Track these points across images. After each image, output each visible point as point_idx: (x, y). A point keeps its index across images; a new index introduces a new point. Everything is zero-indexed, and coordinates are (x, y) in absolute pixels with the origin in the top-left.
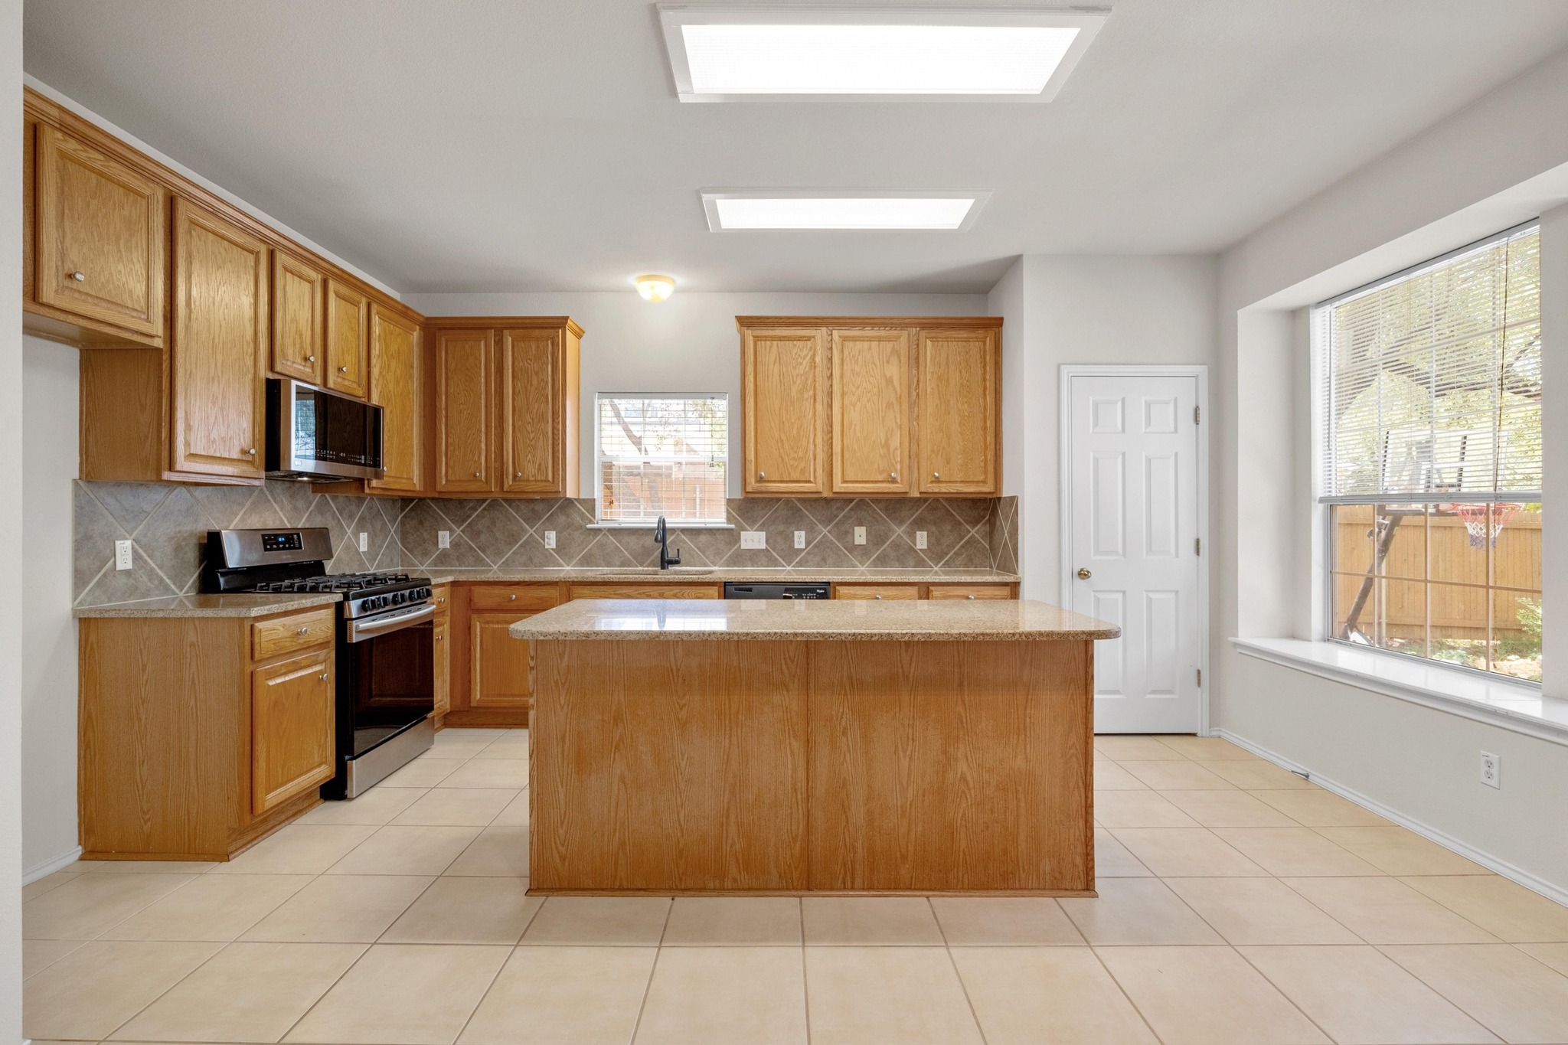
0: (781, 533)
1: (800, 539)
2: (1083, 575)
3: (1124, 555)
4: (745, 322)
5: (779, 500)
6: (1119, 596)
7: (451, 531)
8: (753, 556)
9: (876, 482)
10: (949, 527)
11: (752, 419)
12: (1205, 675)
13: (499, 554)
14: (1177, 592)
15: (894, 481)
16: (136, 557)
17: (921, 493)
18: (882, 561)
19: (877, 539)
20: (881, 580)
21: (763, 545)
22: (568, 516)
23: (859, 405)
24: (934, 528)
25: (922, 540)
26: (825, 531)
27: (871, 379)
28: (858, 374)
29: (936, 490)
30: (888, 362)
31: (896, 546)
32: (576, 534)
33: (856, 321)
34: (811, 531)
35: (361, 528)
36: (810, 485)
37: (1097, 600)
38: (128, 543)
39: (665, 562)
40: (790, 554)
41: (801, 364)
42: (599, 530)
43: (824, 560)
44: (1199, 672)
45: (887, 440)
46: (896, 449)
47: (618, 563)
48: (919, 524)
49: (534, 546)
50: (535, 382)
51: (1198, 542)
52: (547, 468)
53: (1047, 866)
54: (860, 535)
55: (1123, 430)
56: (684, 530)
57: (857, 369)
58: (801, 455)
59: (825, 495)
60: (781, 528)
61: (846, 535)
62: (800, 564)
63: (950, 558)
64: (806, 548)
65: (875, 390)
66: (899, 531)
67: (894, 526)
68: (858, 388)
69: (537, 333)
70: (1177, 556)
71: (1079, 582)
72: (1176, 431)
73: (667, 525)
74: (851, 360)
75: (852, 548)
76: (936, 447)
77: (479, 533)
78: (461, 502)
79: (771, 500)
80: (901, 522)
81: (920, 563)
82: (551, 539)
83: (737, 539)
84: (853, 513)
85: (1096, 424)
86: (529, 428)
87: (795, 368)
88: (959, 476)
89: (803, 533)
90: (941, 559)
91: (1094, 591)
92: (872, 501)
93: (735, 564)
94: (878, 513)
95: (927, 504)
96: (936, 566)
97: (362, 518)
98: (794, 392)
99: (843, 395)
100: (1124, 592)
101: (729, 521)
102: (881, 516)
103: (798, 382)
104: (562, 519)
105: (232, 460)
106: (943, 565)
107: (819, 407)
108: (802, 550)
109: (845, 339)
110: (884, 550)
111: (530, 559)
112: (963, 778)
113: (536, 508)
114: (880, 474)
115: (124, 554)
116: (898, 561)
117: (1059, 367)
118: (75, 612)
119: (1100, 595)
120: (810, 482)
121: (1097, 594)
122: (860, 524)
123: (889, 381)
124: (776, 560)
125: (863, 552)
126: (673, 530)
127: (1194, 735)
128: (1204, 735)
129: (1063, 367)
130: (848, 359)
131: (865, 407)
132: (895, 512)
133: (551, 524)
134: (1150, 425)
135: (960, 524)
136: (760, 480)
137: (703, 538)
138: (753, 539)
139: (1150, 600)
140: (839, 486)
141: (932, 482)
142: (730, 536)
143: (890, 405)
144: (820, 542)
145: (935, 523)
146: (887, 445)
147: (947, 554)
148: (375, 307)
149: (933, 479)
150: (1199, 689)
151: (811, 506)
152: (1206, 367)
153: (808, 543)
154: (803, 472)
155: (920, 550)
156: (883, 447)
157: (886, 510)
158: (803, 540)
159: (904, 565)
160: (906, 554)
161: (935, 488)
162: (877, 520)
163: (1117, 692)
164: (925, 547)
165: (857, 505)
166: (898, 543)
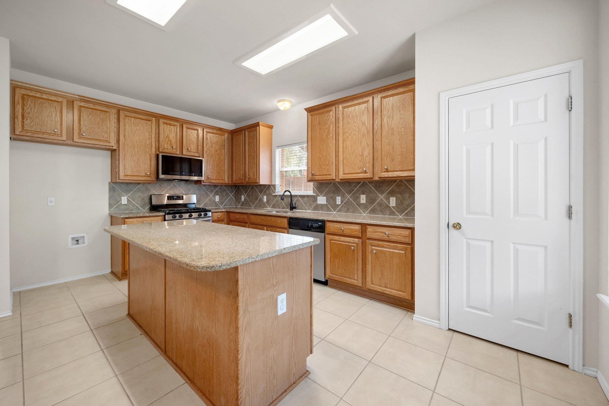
0: (331, 197)
1: (339, 200)
2: (457, 226)
3: (492, 215)
4: (309, 110)
6: (488, 245)
7: (244, 196)
8: (322, 207)
9: (358, 173)
10: (408, 195)
13: (254, 203)
14: (546, 247)
15: (365, 172)
16: (128, 201)
17: (379, 178)
18: (373, 211)
19: (371, 201)
20: (343, 221)
21: (325, 203)
22: (269, 190)
23: (350, 137)
24: (399, 196)
25: (393, 202)
26: (349, 197)
27: (355, 124)
28: (350, 123)
29: (386, 176)
30: (363, 114)
31: (380, 204)
32: (271, 197)
33: (348, 98)
34: (343, 197)
36: (331, 176)
37: (468, 245)
38: (126, 198)
39: (292, 208)
40: (335, 206)
41: (327, 123)
42: (277, 196)
43: (348, 210)
44: (571, 316)
45: (362, 152)
46: (367, 156)
47: (281, 208)
48: (392, 193)
49: (261, 200)
50: (252, 146)
51: (570, 208)
54: (363, 199)
55: (492, 127)
56: (300, 196)
57: (349, 120)
58: (327, 163)
59: (337, 180)
60: (332, 195)
61: (357, 199)
62: (339, 211)
63: (408, 211)
64: (341, 204)
65: (357, 129)
66: (381, 197)
67: (379, 194)
68: (349, 130)
69: (253, 129)
70: (546, 218)
71: (454, 232)
72: (546, 120)
73: (292, 194)
74: (347, 117)
75: (360, 205)
76: (386, 153)
77: (250, 196)
78: (246, 186)
79: (328, 183)
80: (382, 193)
81: (392, 213)
82: (265, 199)
83: (316, 200)
84: (360, 188)
86: (251, 162)
87: (325, 126)
88: (399, 168)
89: (340, 198)
90: (403, 212)
91: (466, 239)
92: (369, 182)
93: (316, 210)
94: (371, 188)
95: (396, 183)
96: (401, 216)
97: (217, 191)
98: (324, 136)
99: (344, 133)
100: (492, 242)
101: (314, 193)
102: (373, 190)
103: (326, 132)
104: (268, 192)
105: (142, 176)
106: (405, 215)
107: (334, 141)
108: (339, 205)
109: (344, 108)
110: (374, 206)
111: (260, 205)
113: (262, 188)
114: (359, 170)
115: (124, 200)
116: (381, 211)
117: (439, 94)
118: (109, 214)
119: (472, 242)
121: (469, 241)
122: (363, 194)
123: (364, 124)
124: (330, 209)
125: (365, 207)
126: (296, 196)
128: (577, 370)
129: (441, 94)
130: (346, 117)
131: (353, 138)
132: (379, 188)
133: (265, 194)
134: (518, 120)
136: (313, 175)
137: (306, 199)
138: (322, 200)
139: (516, 251)
140: (341, 176)
141: (384, 172)
142: (314, 198)
143: (364, 135)
144: (347, 202)
145: (400, 193)
146: (362, 155)
147: (406, 209)
148: (204, 130)
149: (385, 170)
150: (571, 331)
151: (343, 185)
152: (582, 62)
153: (342, 202)
154: (328, 170)
155: (392, 207)
156: (360, 156)
157: (375, 187)
158: (340, 200)
159: (383, 214)
160: (384, 209)
161: (385, 175)
162: (371, 192)
163: (485, 311)
164: (394, 205)
165: (362, 185)
166: (381, 203)
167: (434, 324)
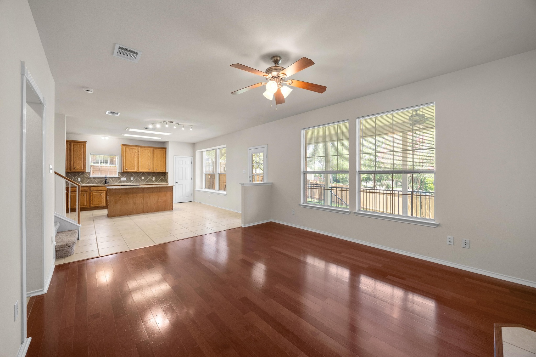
0: (129, 178)
1: (132, 179)
2: (177, 182)
3: (182, 180)
4: (124, 145)
5: (128, 173)
8: (123, 182)
9: (146, 170)
11: (125, 159)
12: (192, 194)
14: (189, 184)
15: (149, 170)
17: (154, 172)
18: (147, 182)
19: (146, 178)
21: (125, 180)
22: (83, 175)
23: (144, 159)
25: (154, 178)
26: (137, 177)
27: (146, 155)
28: (144, 154)
30: (148, 153)
31: (149, 179)
32: (85, 178)
33: (143, 146)
34: (134, 177)
36: (135, 170)
39: (106, 183)
40: (131, 181)
41: (134, 152)
42: (91, 178)
43: (137, 182)
46: (150, 165)
47: (96, 183)
48: (153, 176)
50: (79, 152)
51: (192, 178)
52: (82, 167)
53: (168, 208)
54: (143, 178)
55: (182, 164)
56: (109, 178)
58: (133, 166)
59: (138, 172)
60: (129, 177)
61: (141, 178)
62: (132, 183)
63: (158, 181)
65: (147, 157)
66: (150, 177)
68: (144, 156)
69: (79, 143)
70: (189, 180)
71: (177, 183)
72: (189, 164)
74: (142, 152)
75: (142, 180)
76: (156, 165)
80: (150, 176)
81: (153, 182)
82: (79, 180)
84: (142, 175)
85: (179, 163)
86: (78, 160)
87: (132, 153)
88: (160, 169)
92: (145, 173)
93: (120, 183)
94: (146, 175)
96: (156, 182)
98: (132, 157)
99: (141, 157)
100: (182, 185)
101: (119, 176)
103: (133, 155)
104: (82, 176)
107: (137, 159)
108: (133, 181)
109: (141, 149)
110: (147, 180)
112: (160, 201)
113: (76, 174)
119: (179, 185)
123: (149, 155)
124: (128, 182)
125: (144, 180)
127: (191, 202)
129: (174, 156)
133: (79, 177)
134: (186, 164)
135: (160, 176)
136: (126, 170)
137: (113, 179)
138: (123, 179)
139: (186, 185)
140: (140, 171)
142: (119, 179)
143: (149, 159)
144: (136, 179)
145: (156, 176)
146: (148, 165)
150: (192, 196)
151: (134, 173)
152: (192, 157)
153: (134, 179)
154: (134, 168)
157: (148, 174)
158: (133, 179)
159: (151, 182)
160: (151, 181)
161: (156, 171)
163: (181, 197)
164: (154, 179)
165: (143, 173)
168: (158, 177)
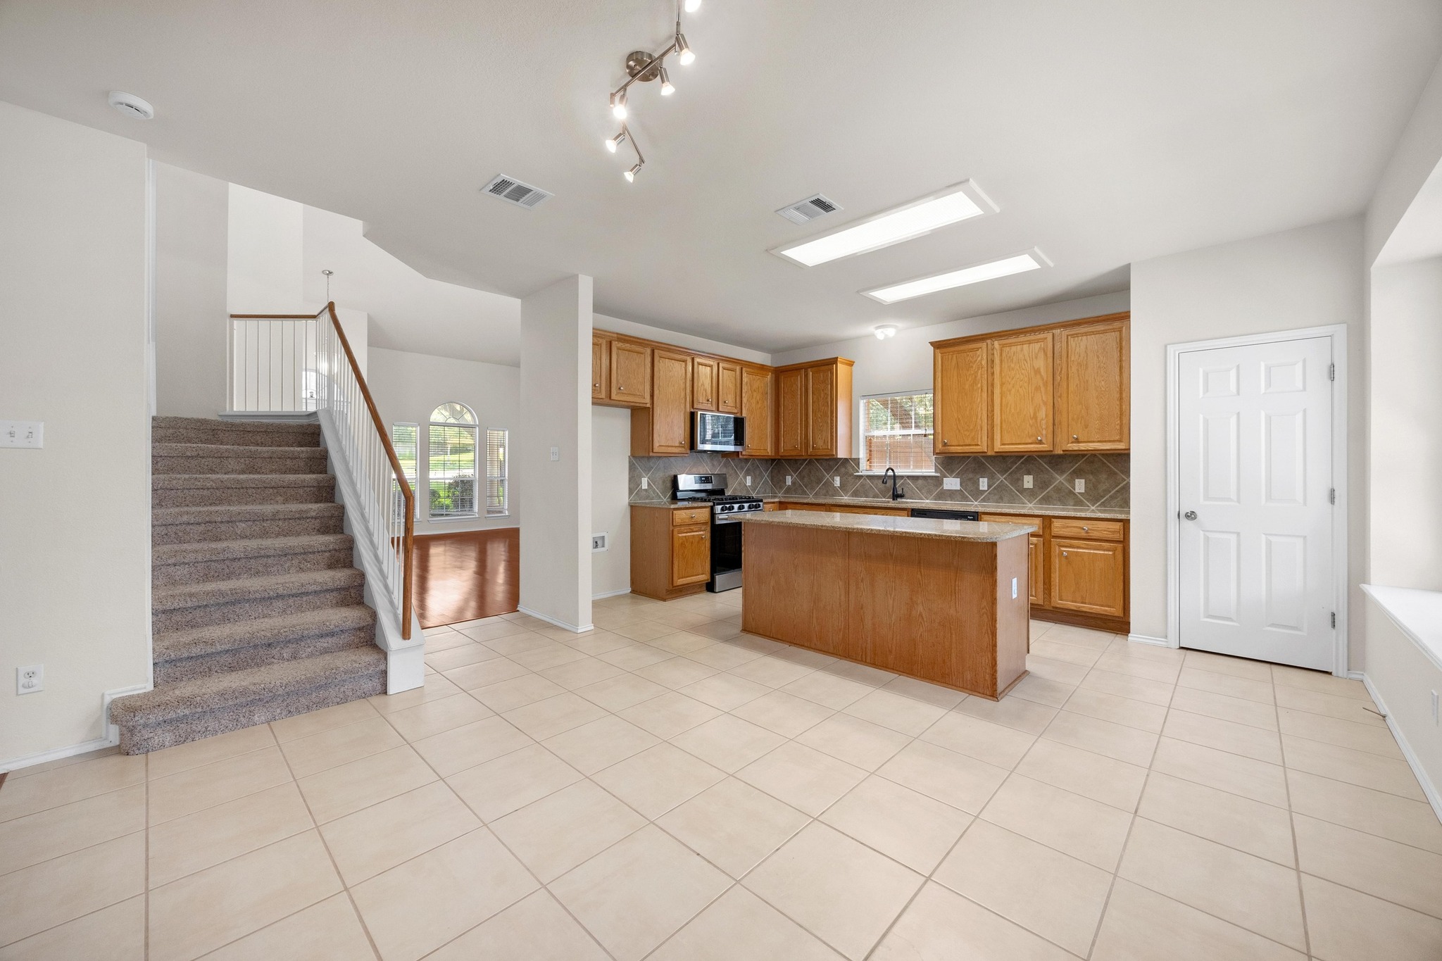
0: (970, 479)
1: (983, 483)
2: (1191, 516)
3: (1239, 501)
4: (937, 345)
5: (969, 457)
6: (1233, 538)
7: (792, 476)
8: (951, 494)
9: (1027, 444)
10: (1105, 476)
11: (940, 406)
12: (1341, 618)
13: (813, 489)
14: (1305, 537)
15: (1040, 442)
16: (649, 484)
17: (1063, 451)
18: (1046, 500)
19: (1041, 485)
21: (958, 487)
22: (846, 468)
23: (1013, 390)
24: (1091, 477)
25: (1080, 485)
26: (1002, 478)
27: (1023, 371)
28: (1013, 369)
29: (1076, 448)
30: (1036, 358)
31: (1058, 490)
32: (850, 478)
33: (1011, 332)
34: (991, 478)
35: (747, 473)
36: (979, 447)
37: (1207, 539)
38: (646, 479)
39: (896, 496)
40: (977, 493)
41: (972, 367)
42: (862, 476)
43: (1001, 498)
44: (1333, 615)
45: (1035, 414)
46: (1042, 419)
47: (872, 496)
48: (1078, 473)
49: (829, 484)
50: (822, 395)
51: (1333, 491)
52: (827, 442)
54: (1028, 481)
55: (1238, 393)
56: (909, 477)
57: (1013, 365)
58: (971, 428)
59: (989, 454)
60: (971, 476)
61: (1017, 481)
62: (983, 500)
63: (1106, 500)
64: (988, 489)
65: (1026, 379)
66: (1060, 479)
67: (1056, 475)
68: (1013, 379)
69: (823, 368)
70: (1305, 504)
71: (1187, 523)
72: (1304, 389)
73: (896, 474)
74: (1008, 360)
75: (1023, 491)
76: (1075, 416)
77: (804, 477)
78: (796, 460)
79: (964, 457)
80: (1062, 472)
81: (1078, 503)
82: (837, 481)
83: (941, 483)
84: (1023, 466)
85: (1207, 390)
86: (820, 421)
87: (968, 370)
88: (1097, 437)
89: (986, 480)
90: (1098, 500)
91: (1203, 531)
92: (1038, 456)
93: (940, 499)
94: (1043, 466)
95: (1085, 458)
96: (1093, 506)
97: (748, 470)
98: (967, 387)
99: (1002, 384)
100: (1238, 534)
101: (936, 472)
102: (1045, 468)
103: (970, 379)
104: (843, 470)
105: (676, 447)
106: (1100, 505)
107: (985, 395)
108: (985, 491)
109: (1003, 346)
110: (1049, 492)
111: (827, 492)
113: (830, 463)
114: (1030, 438)
115: (644, 484)
116: (1060, 500)
117: (1166, 346)
118: (629, 503)
119: (1211, 535)
120: (978, 445)
121: (1207, 534)
122: (1029, 473)
123: (1037, 372)
124: (967, 497)
125: (1031, 494)
126: (902, 477)
127: (1330, 673)
128: (1340, 675)
129: (1168, 346)
130: (1006, 360)
131: (1018, 390)
132: (1057, 465)
133: (837, 473)
134: (1270, 386)
135: (1116, 474)
136: (945, 445)
137: (920, 482)
138: (951, 483)
139: (1269, 544)
140: (998, 447)
141: (1072, 442)
142: (938, 481)
143: (1038, 388)
144: (998, 486)
145: (1092, 473)
146: (1035, 417)
147: (1103, 497)
148: (744, 369)
149: (1074, 440)
150: (1334, 632)
151: (992, 461)
152: (1345, 326)
153: (989, 486)
154: (973, 439)
155: (1079, 493)
156: (1032, 419)
157: (1049, 463)
158: (986, 484)
159: (1064, 504)
160: (1066, 496)
162: (1042, 471)
163: (1229, 619)
164: (1083, 491)
165: (1026, 460)
166: (1060, 487)
167: (1159, 642)
168: (1103, 476)
